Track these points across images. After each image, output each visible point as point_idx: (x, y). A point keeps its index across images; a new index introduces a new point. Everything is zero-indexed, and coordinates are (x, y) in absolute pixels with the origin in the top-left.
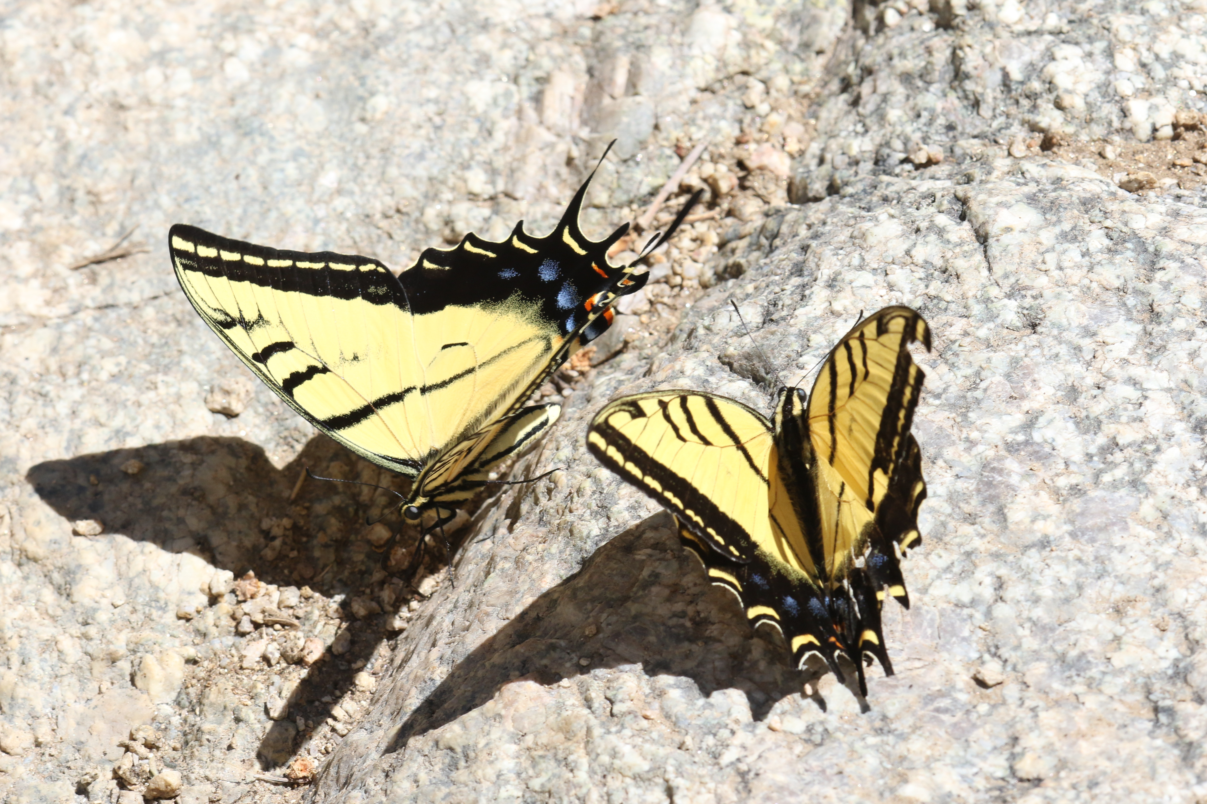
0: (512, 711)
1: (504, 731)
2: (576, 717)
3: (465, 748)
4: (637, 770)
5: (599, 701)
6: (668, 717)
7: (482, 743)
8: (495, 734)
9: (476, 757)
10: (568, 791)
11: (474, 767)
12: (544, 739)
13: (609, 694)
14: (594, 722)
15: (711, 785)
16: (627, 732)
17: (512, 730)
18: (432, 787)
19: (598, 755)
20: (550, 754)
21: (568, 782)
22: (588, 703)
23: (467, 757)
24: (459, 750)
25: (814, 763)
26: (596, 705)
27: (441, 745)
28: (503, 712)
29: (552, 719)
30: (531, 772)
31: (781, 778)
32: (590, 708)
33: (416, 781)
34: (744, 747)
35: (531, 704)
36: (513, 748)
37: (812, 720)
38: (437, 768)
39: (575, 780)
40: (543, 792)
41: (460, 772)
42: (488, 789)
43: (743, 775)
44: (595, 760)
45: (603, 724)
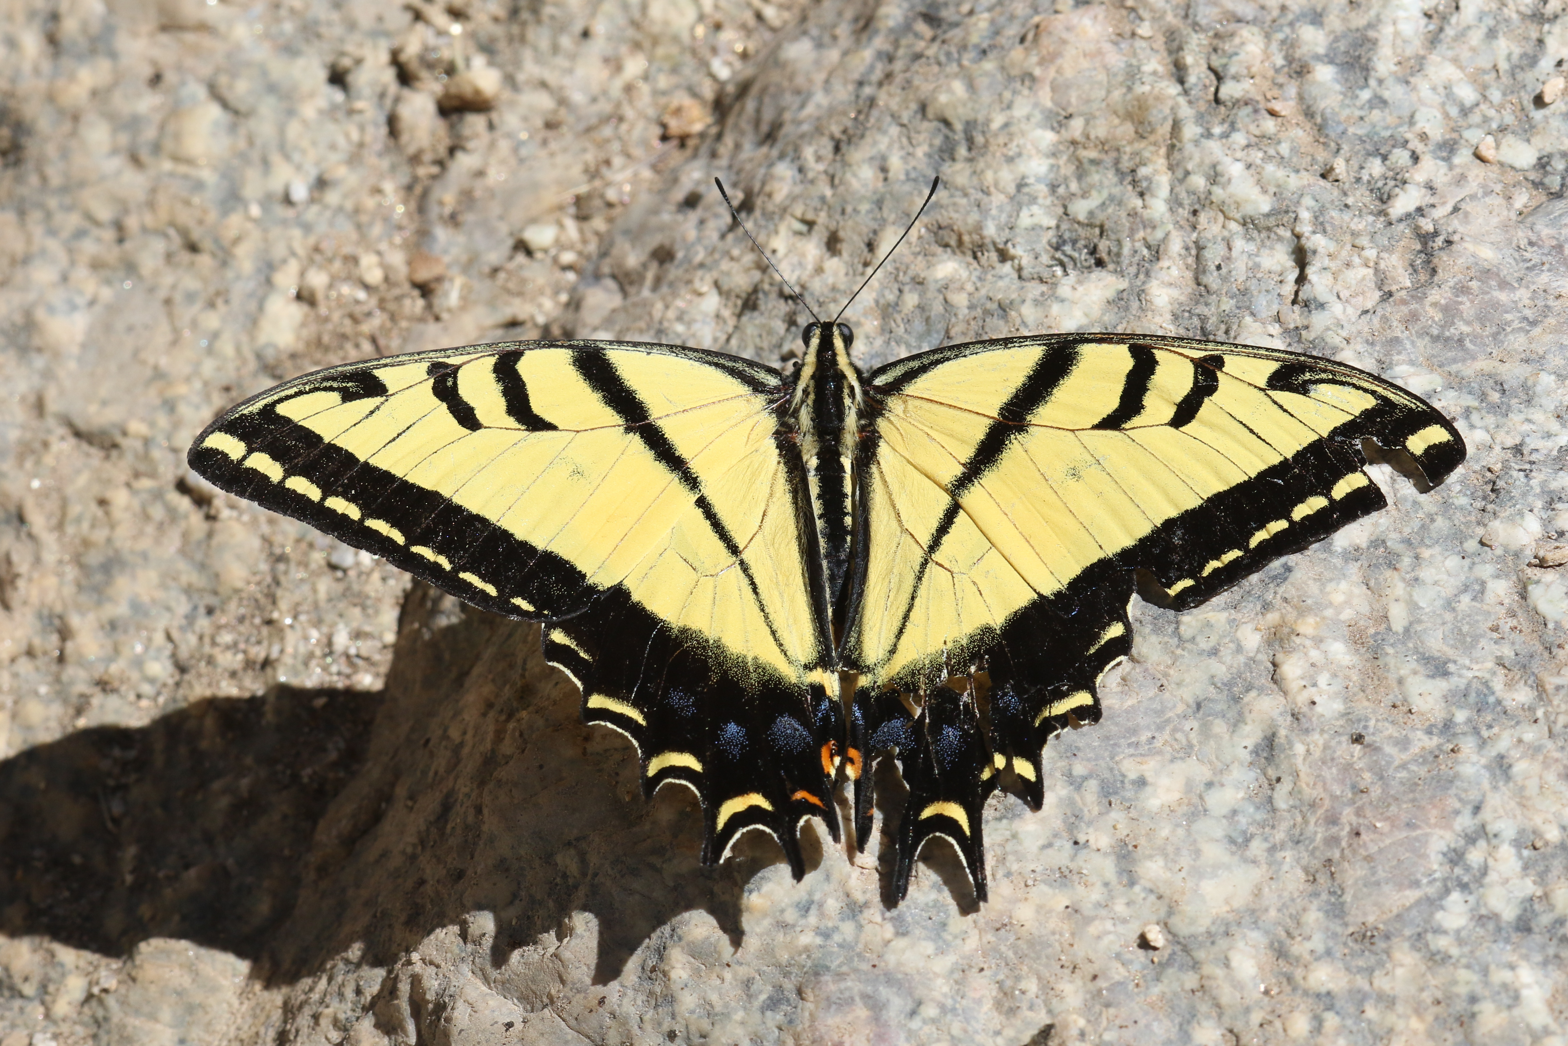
0: (1052, 73)
1: (1036, 105)
2: (1157, 98)
3: (970, 126)
4: (1249, 210)
5: (1197, 74)
6: (1309, 114)
7: (998, 121)
8: (1021, 109)
9: (986, 145)
10: (1132, 232)
11: (981, 165)
12: (1100, 131)
13: (1216, 62)
14: (1186, 111)
15: (1371, 253)
16: (1240, 138)
17: (1049, 104)
18: (907, 187)
19: (1187, 173)
20: (1108, 159)
21: (1133, 214)
22: (1180, 73)
23: (970, 142)
24: (959, 126)
25: (1545, 231)
26: (1192, 79)
27: (930, 113)
28: (1037, 72)
29: (1117, 94)
30: (1074, 186)
31: (1487, 254)
32: (1181, 81)
33: (884, 170)
34: (1430, 188)
35: (1085, 64)
36: (1048, 137)
37: (1548, 149)
38: (920, 152)
39: (1146, 213)
40: (1091, 225)
41: (959, 166)
42: (1000, 209)
43: (1425, 238)
44: (1182, 181)
45: (1200, 118)
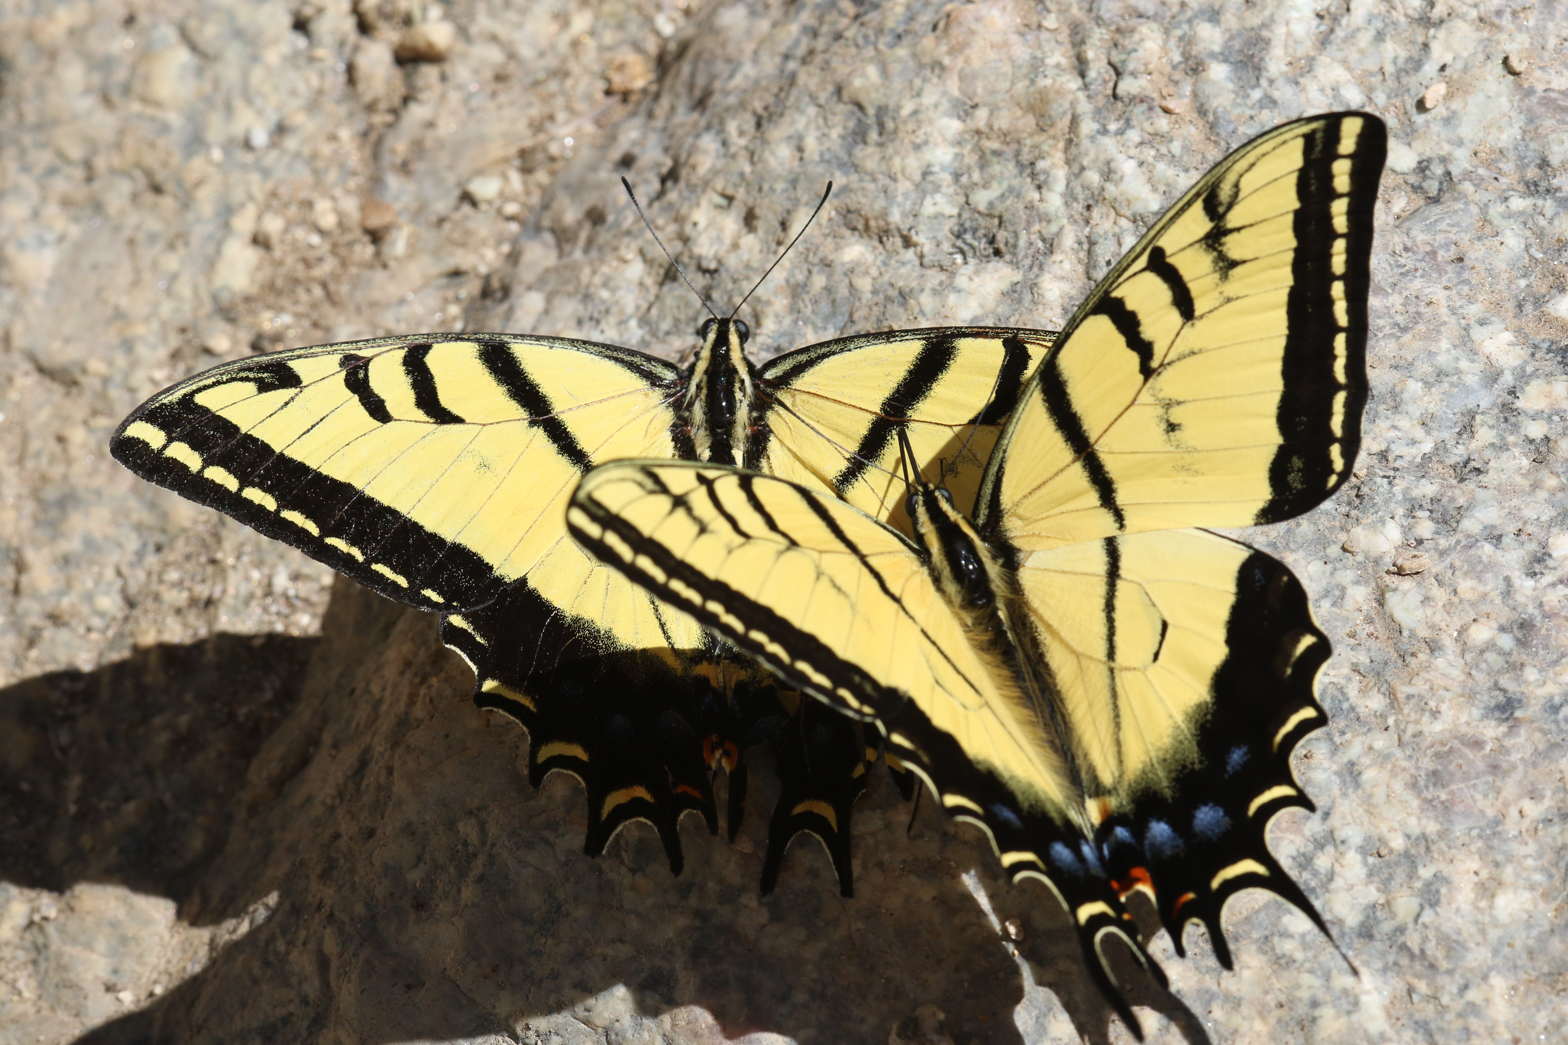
0: (960, 62)
1: (944, 93)
2: (1058, 93)
3: (882, 111)
4: (1139, 208)
5: (1098, 69)
6: (1202, 111)
7: (907, 108)
8: (930, 97)
9: (896, 131)
10: (1029, 224)
11: (890, 151)
12: (1003, 122)
13: (1116, 58)
14: (1084, 107)
16: (1134, 136)
17: (956, 93)
18: (820, 169)
19: (1083, 169)
20: (1009, 151)
21: (1030, 207)
22: (1081, 67)
23: (881, 126)
24: (871, 111)
25: (1420, 237)
26: (1092, 74)
27: (845, 96)
28: (946, 61)
29: (1021, 86)
30: (976, 176)
32: (1083, 75)
33: (800, 149)
35: (992, 55)
36: (954, 126)
37: (1428, 154)
38: (835, 133)
39: (1042, 207)
40: (990, 216)
41: (870, 150)
42: (906, 195)
44: (1077, 175)
45: (1098, 113)
